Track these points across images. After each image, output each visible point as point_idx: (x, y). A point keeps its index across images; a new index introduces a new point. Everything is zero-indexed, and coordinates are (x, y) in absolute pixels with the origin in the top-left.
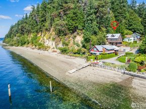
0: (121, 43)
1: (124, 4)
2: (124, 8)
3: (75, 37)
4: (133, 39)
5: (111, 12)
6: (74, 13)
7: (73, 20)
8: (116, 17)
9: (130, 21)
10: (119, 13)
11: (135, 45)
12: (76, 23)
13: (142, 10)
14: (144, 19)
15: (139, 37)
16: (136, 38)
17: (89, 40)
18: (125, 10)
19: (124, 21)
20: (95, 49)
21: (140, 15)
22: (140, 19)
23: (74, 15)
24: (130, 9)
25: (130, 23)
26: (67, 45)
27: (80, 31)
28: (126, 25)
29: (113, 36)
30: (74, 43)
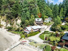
0: (42, 24)
1: (44, 3)
2: (44, 5)
3: (17, 20)
4: (48, 20)
5: (37, 6)
6: (16, 6)
7: (15, 10)
8: (40, 9)
9: (47, 11)
10: (41, 7)
11: (50, 24)
12: (17, 12)
13: (52, 6)
14: (53, 10)
15: (51, 19)
16: (50, 20)
17: (24, 22)
18: (44, 6)
19: (44, 11)
20: (27, 30)
21: (51, 8)
22: (51, 11)
23: (16, 7)
24: (47, 5)
25: (47, 12)
26: (12, 25)
27: (19, 17)
28: (45, 13)
29: (38, 20)
30: (16, 24)
